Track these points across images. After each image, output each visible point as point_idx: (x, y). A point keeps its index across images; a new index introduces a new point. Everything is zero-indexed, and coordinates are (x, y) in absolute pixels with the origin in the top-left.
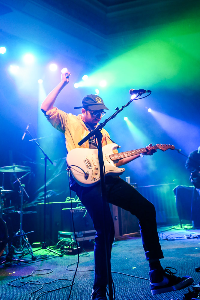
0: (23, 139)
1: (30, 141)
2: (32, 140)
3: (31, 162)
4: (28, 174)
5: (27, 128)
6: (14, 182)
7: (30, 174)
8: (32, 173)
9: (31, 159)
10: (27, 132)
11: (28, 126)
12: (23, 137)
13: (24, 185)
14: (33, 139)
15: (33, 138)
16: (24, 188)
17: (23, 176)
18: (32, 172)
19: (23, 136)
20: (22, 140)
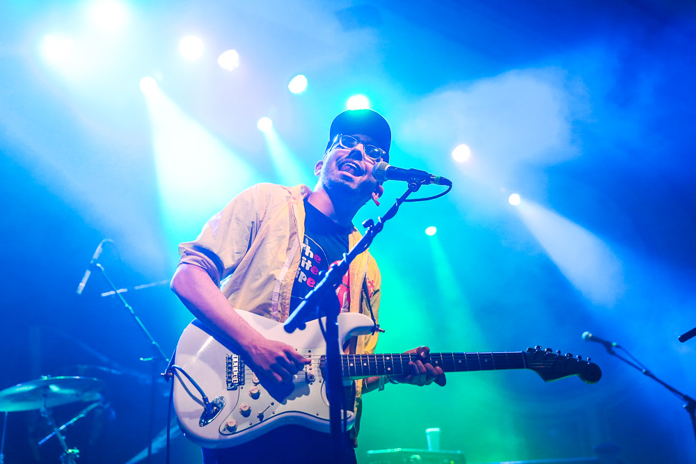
0: (80, 291)
1: (104, 295)
2: (112, 293)
3: (105, 369)
4: (93, 410)
5: (96, 256)
6: (43, 441)
7: (100, 411)
8: (107, 405)
9: (105, 359)
10: (94, 268)
11: (99, 249)
12: (82, 285)
13: (76, 451)
14: (113, 290)
15: (114, 287)
16: (76, 460)
17: (75, 419)
18: (105, 403)
19: (80, 281)
20: (78, 295)
